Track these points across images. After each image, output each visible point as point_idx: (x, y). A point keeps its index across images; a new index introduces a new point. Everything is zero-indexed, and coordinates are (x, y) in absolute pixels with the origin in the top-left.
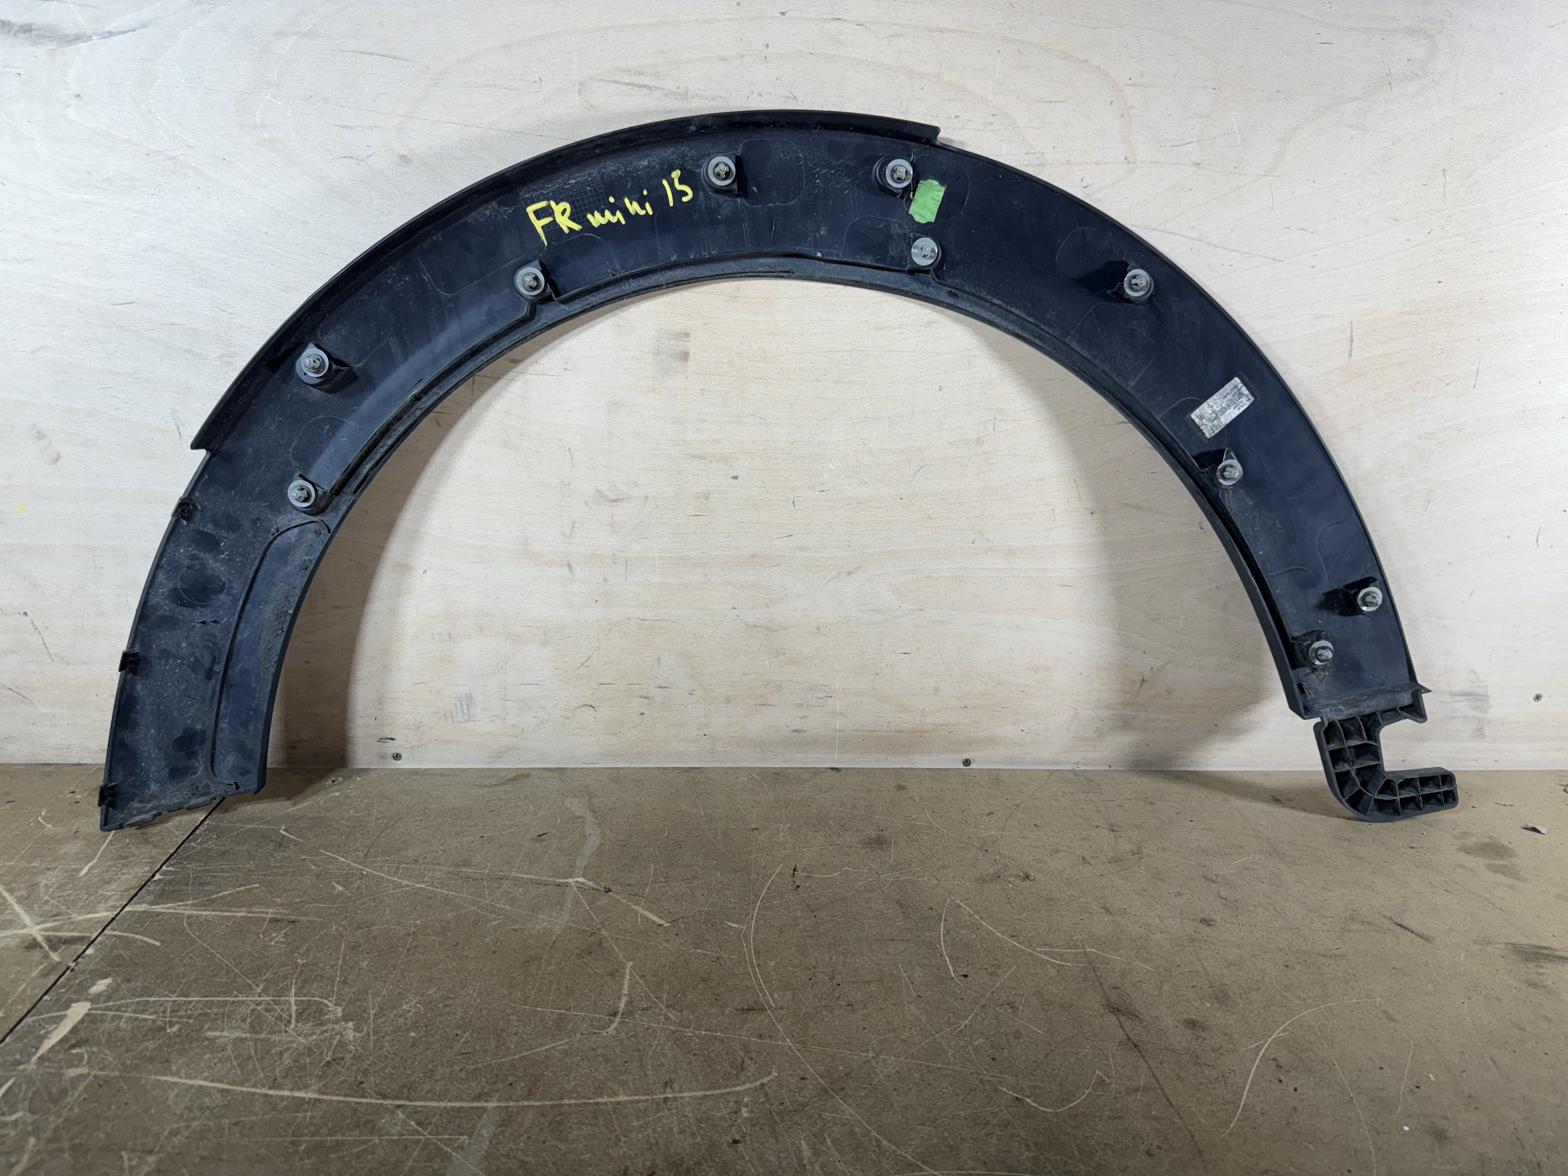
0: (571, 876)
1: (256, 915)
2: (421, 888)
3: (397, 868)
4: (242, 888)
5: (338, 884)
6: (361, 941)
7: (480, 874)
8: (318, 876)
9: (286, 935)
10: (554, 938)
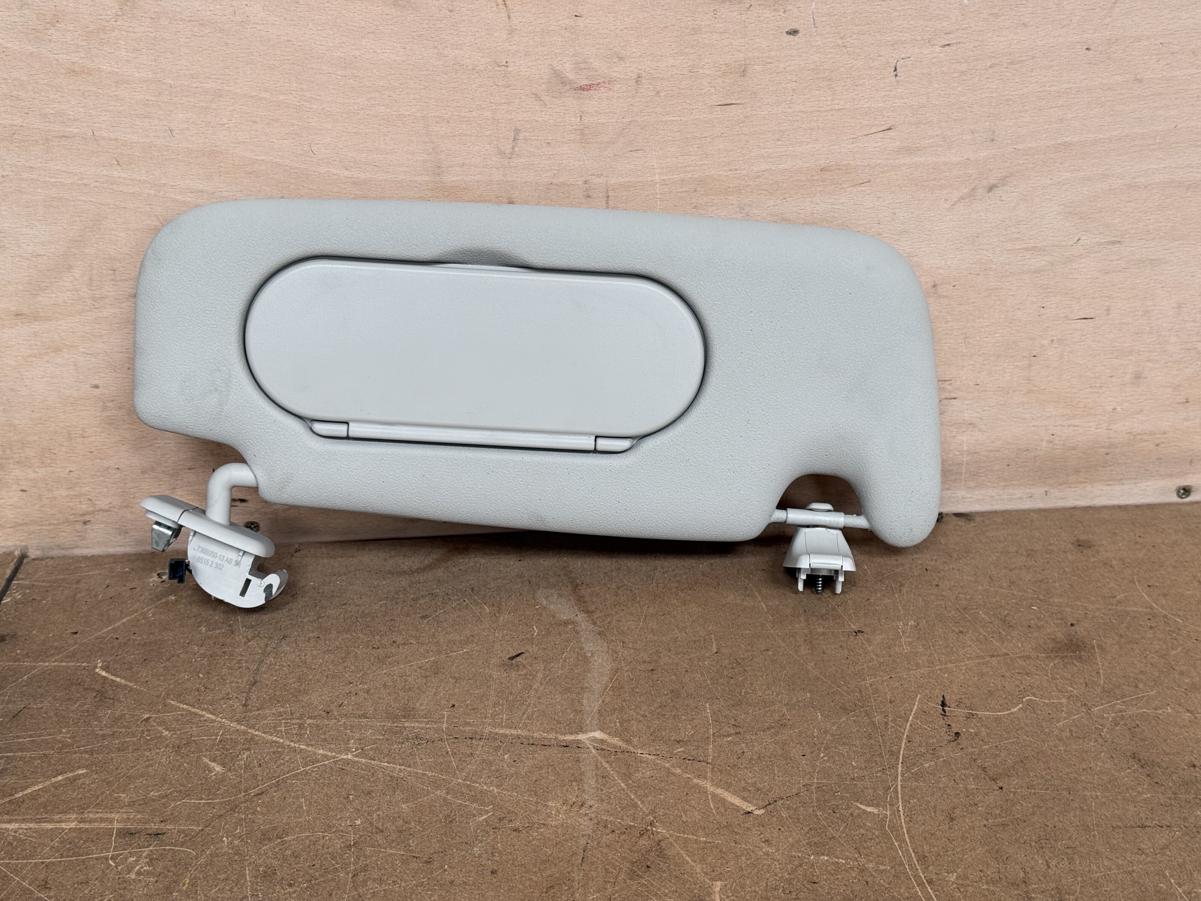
0: (581, 730)
1: (96, 825)
2: (347, 762)
3: (301, 726)
4: (60, 778)
5: (214, 761)
6: (275, 863)
7: (436, 731)
8: (177, 748)
9: (151, 861)
10: (583, 842)
